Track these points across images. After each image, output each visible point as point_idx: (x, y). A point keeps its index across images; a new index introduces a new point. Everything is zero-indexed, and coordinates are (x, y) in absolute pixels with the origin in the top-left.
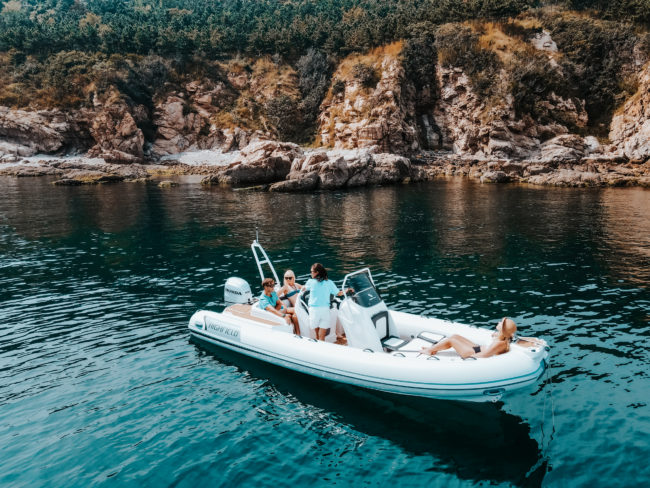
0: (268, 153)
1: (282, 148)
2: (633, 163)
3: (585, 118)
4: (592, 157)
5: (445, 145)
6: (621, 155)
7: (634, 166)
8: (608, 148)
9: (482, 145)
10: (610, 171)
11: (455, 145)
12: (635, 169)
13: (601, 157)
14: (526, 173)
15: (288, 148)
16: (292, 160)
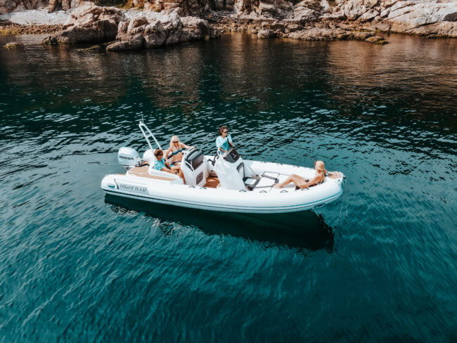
0: (96, 16)
1: (107, 12)
2: (350, 20)
4: (325, 16)
5: (228, 6)
6: (342, 15)
7: (350, 23)
8: (335, 9)
9: (255, 7)
10: (337, 27)
11: (235, 6)
12: (351, 25)
13: (331, 16)
14: (287, 31)
15: (112, 12)
16: (118, 23)
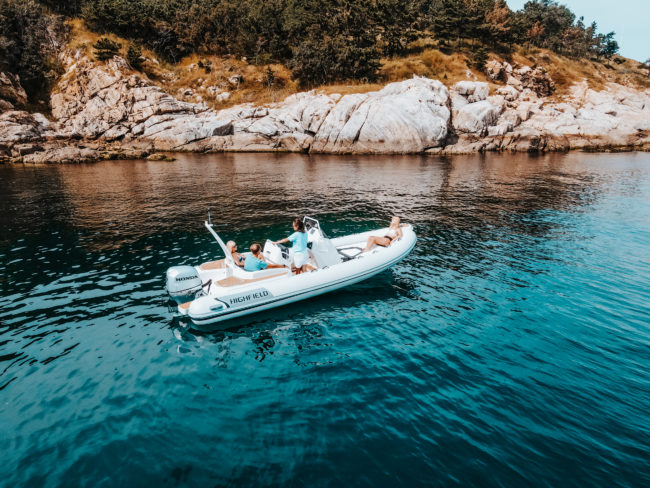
2: (89, 139)
3: (23, 94)
4: (49, 134)
6: (73, 133)
7: (92, 142)
8: (57, 125)
